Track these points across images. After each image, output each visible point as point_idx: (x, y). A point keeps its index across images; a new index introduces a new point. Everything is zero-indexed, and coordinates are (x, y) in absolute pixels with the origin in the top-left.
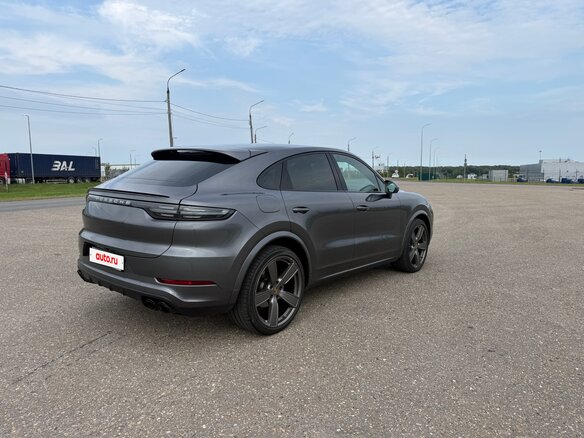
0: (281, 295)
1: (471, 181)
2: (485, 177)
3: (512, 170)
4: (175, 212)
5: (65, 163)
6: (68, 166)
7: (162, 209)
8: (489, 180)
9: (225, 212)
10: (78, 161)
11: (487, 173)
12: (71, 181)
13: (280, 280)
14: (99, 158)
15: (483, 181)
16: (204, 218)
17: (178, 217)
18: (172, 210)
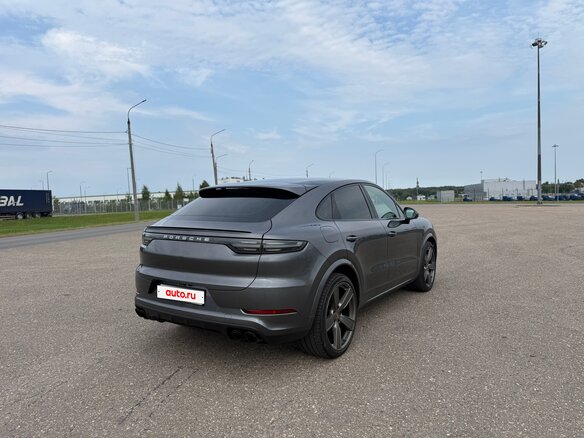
0: (341, 319)
1: (421, 202)
2: (432, 197)
3: (458, 191)
4: (259, 246)
5: (12, 198)
6: (16, 200)
7: (244, 243)
8: (437, 201)
9: (299, 244)
10: (27, 195)
11: (434, 193)
12: (20, 217)
13: (340, 305)
14: (50, 192)
15: (431, 202)
16: (283, 251)
17: (262, 251)
18: (255, 244)
